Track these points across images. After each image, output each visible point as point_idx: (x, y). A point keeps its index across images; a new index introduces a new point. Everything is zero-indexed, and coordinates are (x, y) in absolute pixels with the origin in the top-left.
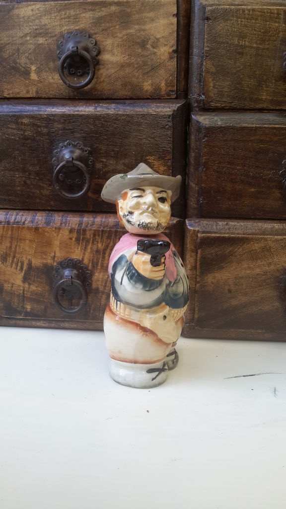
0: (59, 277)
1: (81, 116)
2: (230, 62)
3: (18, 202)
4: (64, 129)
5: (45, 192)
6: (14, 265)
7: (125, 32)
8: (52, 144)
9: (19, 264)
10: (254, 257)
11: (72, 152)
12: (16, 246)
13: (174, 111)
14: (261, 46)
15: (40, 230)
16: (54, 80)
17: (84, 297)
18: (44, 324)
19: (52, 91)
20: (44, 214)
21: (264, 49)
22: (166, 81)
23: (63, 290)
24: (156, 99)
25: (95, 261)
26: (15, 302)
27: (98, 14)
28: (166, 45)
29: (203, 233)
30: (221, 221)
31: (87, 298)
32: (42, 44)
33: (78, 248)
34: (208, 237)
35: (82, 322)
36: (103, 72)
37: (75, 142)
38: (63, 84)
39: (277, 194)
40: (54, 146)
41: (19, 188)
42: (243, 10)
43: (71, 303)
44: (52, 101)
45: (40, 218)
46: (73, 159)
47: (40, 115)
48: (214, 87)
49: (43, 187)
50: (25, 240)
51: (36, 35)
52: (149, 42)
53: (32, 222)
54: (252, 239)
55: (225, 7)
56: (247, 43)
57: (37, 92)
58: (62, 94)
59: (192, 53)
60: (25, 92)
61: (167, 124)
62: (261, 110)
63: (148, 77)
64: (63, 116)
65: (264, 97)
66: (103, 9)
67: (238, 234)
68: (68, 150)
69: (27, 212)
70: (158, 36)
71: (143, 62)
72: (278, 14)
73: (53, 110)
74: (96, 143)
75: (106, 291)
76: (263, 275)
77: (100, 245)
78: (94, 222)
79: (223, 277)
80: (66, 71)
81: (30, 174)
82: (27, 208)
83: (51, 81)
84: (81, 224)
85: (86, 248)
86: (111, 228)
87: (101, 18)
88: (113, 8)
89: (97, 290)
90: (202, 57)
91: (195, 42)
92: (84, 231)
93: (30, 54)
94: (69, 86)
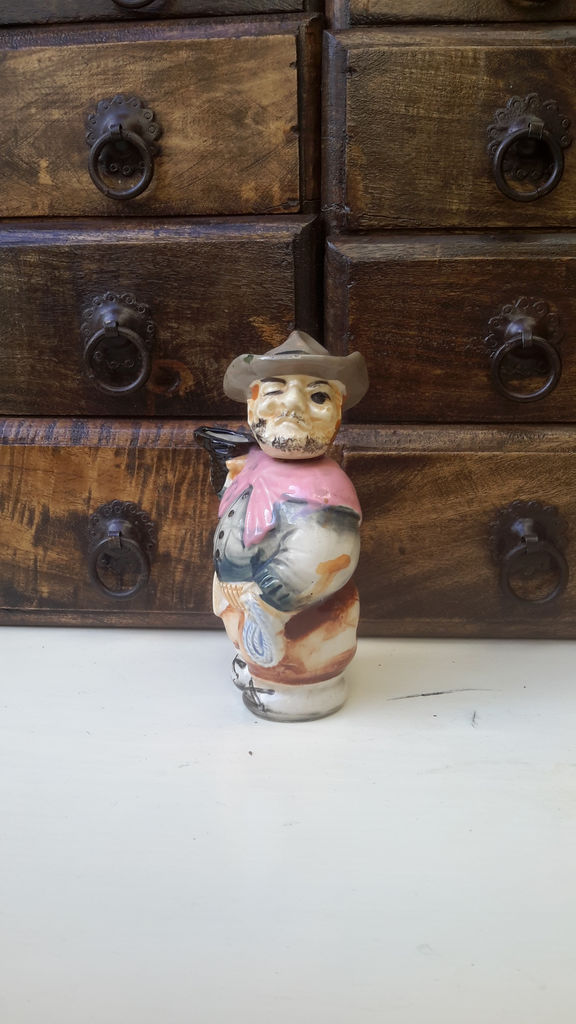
0: (98, 536)
1: (131, 247)
2: (392, 145)
3: (20, 403)
4: (102, 271)
5: (70, 384)
6: (17, 515)
7: (205, 96)
8: (81, 297)
9: (27, 513)
10: (442, 489)
11: (116, 312)
12: (20, 481)
13: (296, 235)
14: (446, 116)
15: (62, 452)
16: (81, 185)
17: (143, 567)
18: (74, 619)
19: (78, 203)
20: (69, 423)
21: (453, 121)
22: (281, 181)
23: (107, 558)
24: (264, 214)
25: (163, 504)
26: (21, 582)
27: (158, 66)
28: (278, 118)
29: (352, 451)
30: (383, 428)
31: (149, 570)
32: (58, 120)
33: (131, 483)
34: (362, 458)
35: (140, 614)
36: (169, 169)
37: (120, 293)
38: (97, 191)
39: (482, 378)
40: (83, 302)
41: (22, 378)
42: (414, 55)
43: (122, 580)
44: (76, 221)
45: (62, 431)
46: (117, 324)
47: (58, 247)
48: (366, 191)
49: (66, 375)
50: (35, 470)
51: (47, 104)
52: (249, 113)
53: (48, 437)
54: (438, 459)
55: (382, 48)
56: (422, 111)
57: (51, 206)
58: (96, 208)
59: (325, 132)
60: (30, 207)
61: (284, 260)
62: (450, 231)
63: (249, 175)
64: (99, 248)
65: (454, 207)
66: (165, 56)
67: (414, 450)
68: (109, 309)
69: (37, 420)
70: (265, 102)
71: (240, 149)
72: (475, 58)
73: (81, 238)
74: (159, 296)
75: (183, 558)
76: (459, 521)
77: (170, 476)
78: (158, 435)
79: (391, 527)
80: (101, 168)
81: (41, 353)
82: (37, 413)
83: (77, 186)
84: (134, 439)
85: (145, 482)
86: (189, 445)
87: (162, 72)
88: (183, 54)
89: (167, 556)
90: (344, 138)
91: (332, 112)
92: (142, 451)
93: (36, 138)
94: (109, 195)
